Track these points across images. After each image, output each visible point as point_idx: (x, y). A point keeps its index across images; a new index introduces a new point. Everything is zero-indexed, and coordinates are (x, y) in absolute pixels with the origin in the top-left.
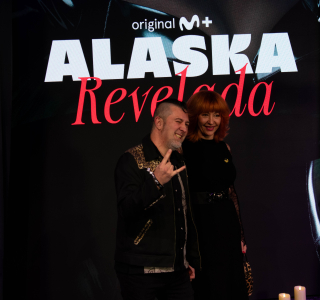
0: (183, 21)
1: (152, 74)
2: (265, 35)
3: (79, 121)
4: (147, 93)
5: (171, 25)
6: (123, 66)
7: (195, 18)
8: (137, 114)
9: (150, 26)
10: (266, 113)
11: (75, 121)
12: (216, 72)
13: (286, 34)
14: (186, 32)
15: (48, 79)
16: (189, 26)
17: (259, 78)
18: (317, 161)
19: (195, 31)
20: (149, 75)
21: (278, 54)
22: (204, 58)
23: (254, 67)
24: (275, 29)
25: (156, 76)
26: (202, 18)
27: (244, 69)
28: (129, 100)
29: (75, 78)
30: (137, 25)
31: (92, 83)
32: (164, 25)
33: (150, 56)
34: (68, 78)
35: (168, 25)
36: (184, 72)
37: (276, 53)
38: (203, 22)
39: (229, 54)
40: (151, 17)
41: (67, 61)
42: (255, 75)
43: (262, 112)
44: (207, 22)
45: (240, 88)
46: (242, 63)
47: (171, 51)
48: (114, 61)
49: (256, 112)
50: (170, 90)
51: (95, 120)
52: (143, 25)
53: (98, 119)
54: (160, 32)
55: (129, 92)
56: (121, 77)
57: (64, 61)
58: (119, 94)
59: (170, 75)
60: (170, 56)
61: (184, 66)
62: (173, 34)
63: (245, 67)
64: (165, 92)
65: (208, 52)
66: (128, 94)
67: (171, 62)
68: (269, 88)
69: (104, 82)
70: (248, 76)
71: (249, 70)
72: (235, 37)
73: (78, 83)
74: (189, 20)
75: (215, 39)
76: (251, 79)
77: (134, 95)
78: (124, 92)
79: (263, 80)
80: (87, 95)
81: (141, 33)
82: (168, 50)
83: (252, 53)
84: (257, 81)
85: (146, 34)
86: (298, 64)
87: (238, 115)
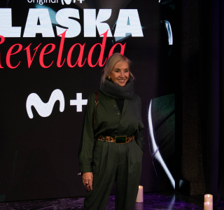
1: (41, 34)
2: (121, 11)
4: (37, 48)
6: (20, 28)
8: (30, 62)
12: (86, 35)
13: (136, 10)
14: (66, 6)
17: (116, 40)
18: (155, 99)
20: (39, 35)
21: (130, 24)
22: (78, 24)
23: (113, 32)
24: (129, 6)
25: (43, 36)
27: (106, 34)
28: (24, 52)
33: (40, 22)
36: (64, 34)
37: (128, 23)
39: (95, 23)
42: (113, 38)
45: (103, 47)
46: (104, 30)
47: (55, 19)
48: (14, 25)
50: (54, 47)
53: (2, 65)
54: (47, 5)
55: (24, 46)
56: (18, 35)
58: (17, 48)
59: (54, 36)
60: (54, 23)
61: (64, 30)
62: (56, 7)
63: (107, 32)
64: (50, 47)
65: (81, 21)
66: (23, 48)
67: (54, 26)
68: (123, 47)
69: (6, 39)
70: (108, 38)
71: (110, 35)
72: (101, 11)
75: (86, 11)
76: (111, 41)
77: (28, 49)
78: (21, 47)
79: (119, 42)
81: (34, 6)
82: (53, 18)
83: (112, 22)
84: (115, 42)
85: (37, 6)
86: (144, 31)
87: (101, 65)
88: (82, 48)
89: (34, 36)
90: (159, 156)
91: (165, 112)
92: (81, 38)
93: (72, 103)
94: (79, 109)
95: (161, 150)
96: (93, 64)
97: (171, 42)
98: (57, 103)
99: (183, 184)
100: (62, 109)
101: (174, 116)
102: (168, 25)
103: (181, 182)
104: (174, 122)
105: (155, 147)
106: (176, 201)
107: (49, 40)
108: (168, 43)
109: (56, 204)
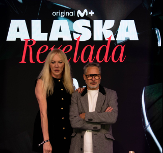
0: (79, 12)
1: (62, 39)
2: (122, 21)
3: (23, 61)
4: (59, 48)
5: (73, 14)
6: (47, 34)
7: (85, 11)
9: (62, 14)
10: (121, 61)
11: (21, 61)
12: (95, 39)
13: (133, 21)
14: (80, 18)
15: (8, 39)
16: (82, 15)
17: (118, 43)
18: (147, 87)
19: (85, 18)
20: (60, 39)
21: (128, 31)
22: (89, 31)
23: (115, 37)
24: (128, 18)
25: (64, 40)
26: (89, 11)
29: (22, 40)
30: (55, 14)
31: (30, 42)
32: (69, 14)
33: (61, 29)
34: (18, 39)
35: (71, 14)
36: (79, 38)
37: (127, 30)
38: (90, 13)
39: (102, 30)
40: (62, 9)
41: (18, 31)
42: (116, 41)
43: (119, 60)
44: (92, 13)
45: (108, 48)
46: (109, 35)
47: (72, 27)
48: (42, 32)
49: (115, 60)
50: (71, 47)
51: (31, 61)
52: (58, 14)
53: (33, 60)
54: (67, 17)
55: (50, 47)
56: (46, 40)
57: (17, 30)
58: (44, 48)
59: (71, 40)
61: (79, 35)
62: (73, 19)
63: (110, 37)
64: (68, 48)
65: (91, 29)
66: (49, 49)
67: (72, 33)
68: (123, 48)
69: (37, 42)
70: (112, 42)
71: (113, 39)
72: (106, 21)
73: (24, 42)
74: (82, 12)
75: (95, 22)
76: (114, 43)
77: (52, 49)
78: (47, 47)
79: (120, 44)
80: (28, 48)
81: (57, 18)
82: (71, 27)
83: (115, 30)
84: (117, 44)
85: (59, 18)
86: (139, 36)
87: (106, 61)
88: (92, 48)
89: (57, 40)
90: (149, 129)
91: (155, 97)
92: (91, 41)
95: (151, 125)
96: (100, 60)
97: (160, 44)
102: (157, 31)
105: (147, 123)
107: (67, 42)
108: (158, 45)
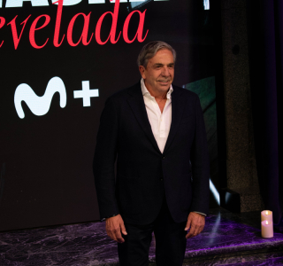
1: (29, 3)
4: (25, 21)
8: (16, 41)
10: (140, 40)
17: (133, 6)
18: (188, 85)
20: (27, 4)
25: (34, 4)
28: (7, 28)
36: (62, 1)
42: (129, 4)
43: (136, 39)
45: (115, 16)
49: (130, 39)
50: (48, 19)
55: (8, 21)
59: (48, 4)
64: (43, 20)
66: (7, 23)
68: (142, 16)
70: (122, 4)
76: (125, 8)
77: (13, 23)
78: (3, 21)
79: (136, 8)
84: (131, 10)
87: (113, 41)
88: (87, 19)
89: (21, 5)
91: (203, 102)
93: (77, 94)
94: (87, 103)
96: (103, 41)
97: (207, 6)
98: (56, 96)
99: (230, 198)
100: (63, 104)
101: (214, 106)
103: (228, 195)
104: (215, 115)
106: (222, 221)
107: (41, 10)
108: (203, 7)
109: (61, 233)
